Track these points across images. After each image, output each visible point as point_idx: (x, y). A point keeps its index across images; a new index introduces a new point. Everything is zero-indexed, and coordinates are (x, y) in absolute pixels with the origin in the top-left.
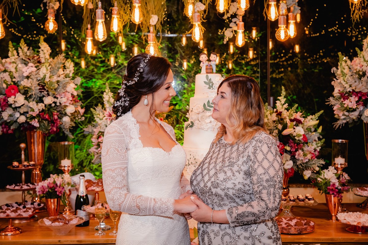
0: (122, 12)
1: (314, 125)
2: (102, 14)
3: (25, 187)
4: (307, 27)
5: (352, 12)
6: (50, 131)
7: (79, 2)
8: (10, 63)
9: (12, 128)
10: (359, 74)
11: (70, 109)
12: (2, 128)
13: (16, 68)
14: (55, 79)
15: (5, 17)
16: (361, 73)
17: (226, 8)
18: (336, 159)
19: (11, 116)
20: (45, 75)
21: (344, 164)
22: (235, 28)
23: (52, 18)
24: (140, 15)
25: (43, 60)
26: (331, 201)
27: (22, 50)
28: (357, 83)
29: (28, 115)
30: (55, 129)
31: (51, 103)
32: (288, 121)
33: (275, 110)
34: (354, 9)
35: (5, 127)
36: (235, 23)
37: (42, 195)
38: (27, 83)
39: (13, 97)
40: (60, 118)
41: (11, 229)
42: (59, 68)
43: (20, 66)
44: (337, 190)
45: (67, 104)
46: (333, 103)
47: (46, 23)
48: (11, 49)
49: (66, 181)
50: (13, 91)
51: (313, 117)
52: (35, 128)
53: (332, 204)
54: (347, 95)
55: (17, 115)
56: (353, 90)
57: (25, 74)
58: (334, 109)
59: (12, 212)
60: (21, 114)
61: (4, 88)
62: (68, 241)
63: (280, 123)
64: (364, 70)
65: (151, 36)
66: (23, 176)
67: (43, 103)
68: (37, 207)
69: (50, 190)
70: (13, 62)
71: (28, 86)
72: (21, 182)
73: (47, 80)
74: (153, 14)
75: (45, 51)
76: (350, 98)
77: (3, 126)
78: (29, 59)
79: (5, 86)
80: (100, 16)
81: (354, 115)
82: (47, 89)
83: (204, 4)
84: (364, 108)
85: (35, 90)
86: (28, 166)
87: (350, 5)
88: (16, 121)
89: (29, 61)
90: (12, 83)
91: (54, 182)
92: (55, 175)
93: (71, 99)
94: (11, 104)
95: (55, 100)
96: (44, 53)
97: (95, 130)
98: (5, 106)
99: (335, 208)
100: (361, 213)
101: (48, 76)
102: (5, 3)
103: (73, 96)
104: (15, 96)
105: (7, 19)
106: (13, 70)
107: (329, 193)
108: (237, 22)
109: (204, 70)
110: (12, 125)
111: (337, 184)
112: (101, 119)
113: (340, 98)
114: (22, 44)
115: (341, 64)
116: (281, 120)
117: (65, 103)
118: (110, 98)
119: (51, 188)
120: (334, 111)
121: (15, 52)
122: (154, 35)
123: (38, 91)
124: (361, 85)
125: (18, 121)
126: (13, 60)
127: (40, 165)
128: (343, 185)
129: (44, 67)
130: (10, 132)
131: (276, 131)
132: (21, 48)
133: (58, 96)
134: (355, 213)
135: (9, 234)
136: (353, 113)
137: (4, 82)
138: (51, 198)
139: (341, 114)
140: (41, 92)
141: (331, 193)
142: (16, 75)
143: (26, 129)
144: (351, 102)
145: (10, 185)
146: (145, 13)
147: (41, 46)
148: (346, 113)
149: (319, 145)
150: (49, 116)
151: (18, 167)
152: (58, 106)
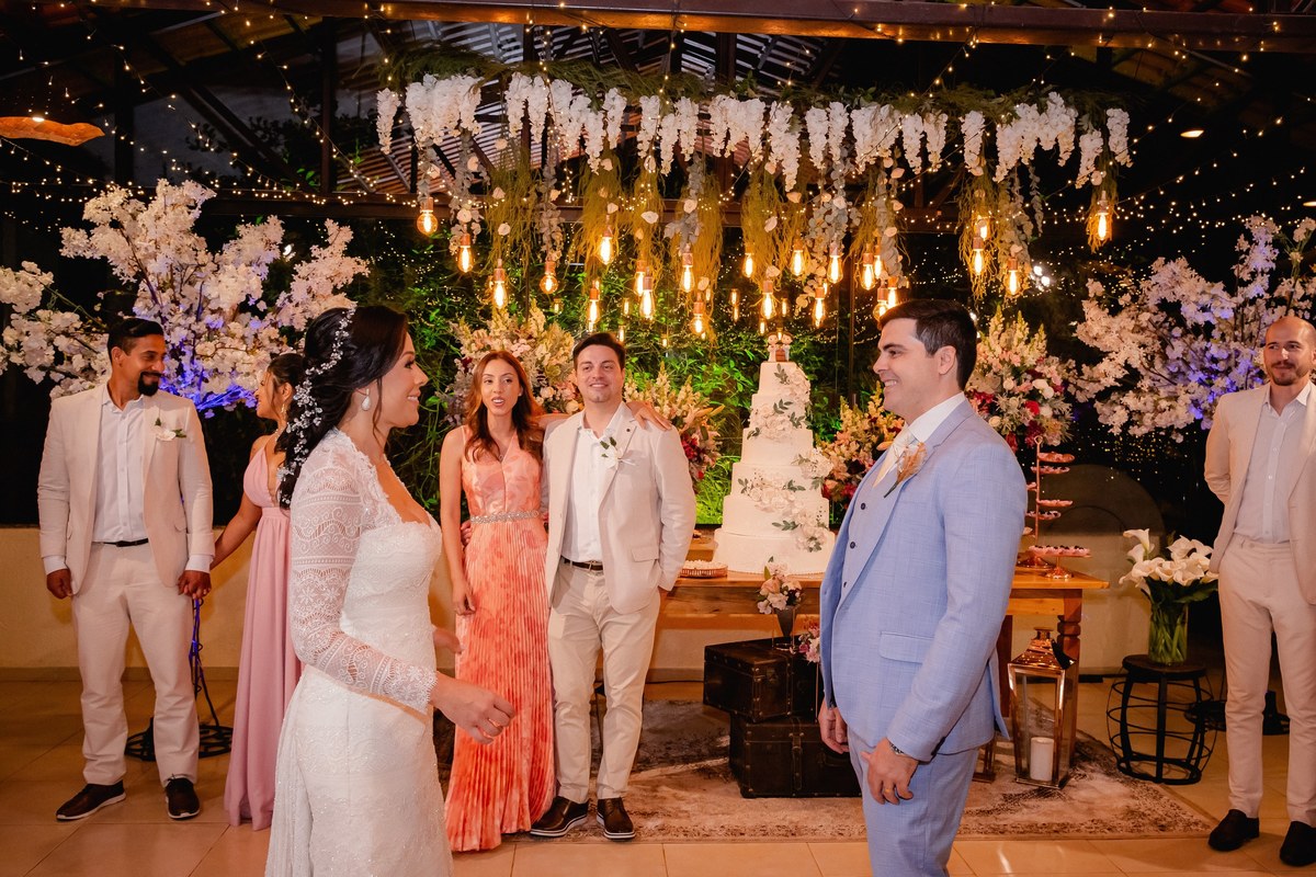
0: (650, 269)
14: (554, 362)
16: (985, 367)
22: (812, 294)
23: (551, 274)
25: (535, 335)
32: (885, 431)
33: (867, 415)
63: (875, 434)
73: (546, 363)
74: (704, 275)
75: (539, 321)
82: (545, 376)
83: (778, 267)
87: (971, 275)
101: (547, 357)
109: (772, 357)
116: (874, 429)
123: (536, 380)
124: (984, 382)
131: (869, 445)
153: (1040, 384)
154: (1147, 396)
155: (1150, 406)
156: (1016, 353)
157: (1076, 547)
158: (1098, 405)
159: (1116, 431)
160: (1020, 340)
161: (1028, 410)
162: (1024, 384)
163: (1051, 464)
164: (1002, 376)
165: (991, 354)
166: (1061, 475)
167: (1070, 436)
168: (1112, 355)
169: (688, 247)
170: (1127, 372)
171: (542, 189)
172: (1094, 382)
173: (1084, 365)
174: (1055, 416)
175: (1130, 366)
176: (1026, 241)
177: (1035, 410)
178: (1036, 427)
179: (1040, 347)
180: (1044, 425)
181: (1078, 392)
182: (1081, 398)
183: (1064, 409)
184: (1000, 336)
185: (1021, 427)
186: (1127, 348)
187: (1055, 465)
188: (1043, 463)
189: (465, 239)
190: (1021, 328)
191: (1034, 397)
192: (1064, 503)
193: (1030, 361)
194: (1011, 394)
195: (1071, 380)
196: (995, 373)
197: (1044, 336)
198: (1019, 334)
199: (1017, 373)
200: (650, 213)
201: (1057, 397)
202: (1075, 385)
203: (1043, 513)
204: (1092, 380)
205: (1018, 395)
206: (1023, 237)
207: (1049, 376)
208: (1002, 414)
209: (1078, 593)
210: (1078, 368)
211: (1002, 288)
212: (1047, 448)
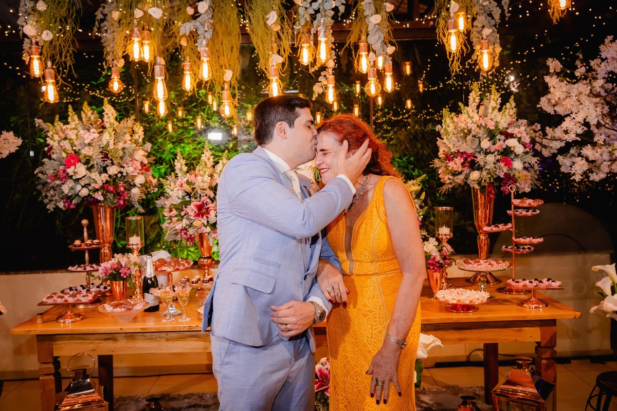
1: (416, 192)
2: (161, 70)
3: (88, 268)
4: (421, 80)
5: (450, 63)
6: (117, 205)
7: (140, 58)
8: (71, 129)
9: (74, 202)
10: (464, 133)
11: (140, 180)
12: (64, 202)
13: (77, 135)
14: (120, 145)
15: (59, 78)
16: (466, 131)
17: (311, 60)
18: (440, 229)
19: (72, 189)
20: (109, 142)
21: (449, 235)
22: (325, 82)
23: (116, 77)
24: (209, 70)
25: (107, 125)
26: (433, 277)
27: (86, 115)
28: (460, 142)
29: (90, 188)
30: (122, 202)
31: (117, 173)
34: (452, 59)
35: (67, 202)
36: (325, 76)
37: (105, 277)
38: (88, 152)
39: (73, 167)
40: (129, 190)
41: (70, 315)
42: (125, 133)
43: (82, 132)
44: (438, 265)
45: (135, 174)
46: (438, 166)
47: (110, 83)
48: (70, 114)
49: (133, 261)
50: (72, 161)
51: (414, 182)
52: (99, 201)
53: (433, 280)
54: (452, 156)
55: (79, 187)
56: (458, 151)
57: (87, 142)
58: (439, 172)
59: (71, 296)
60: (83, 187)
61: (63, 158)
62: (130, 329)
64: (469, 128)
65: (226, 94)
66: (87, 256)
67: (107, 172)
68: (102, 290)
69: (114, 272)
70: (74, 128)
71: (90, 154)
72: (84, 263)
73: (111, 147)
74: (226, 69)
75: (110, 115)
76: (455, 159)
77: (65, 200)
78: (91, 124)
79: (64, 155)
80: (159, 74)
81: (459, 179)
82: (111, 158)
83: (282, 56)
84: (470, 171)
85: (97, 160)
86: (91, 245)
87: (448, 54)
88: (77, 195)
89: (91, 126)
90: (73, 152)
91: (119, 262)
92: (120, 254)
93: (140, 168)
94: (72, 176)
95: (122, 169)
96: (109, 117)
97: (166, 202)
98: (65, 177)
99: (437, 284)
100: (464, 290)
101: (112, 142)
102: (58, 63)
103: (142, 164)
104: (75, 166)
105: (61, 80)
106: (73, 137)
107: (429, 268)
108: (327, 76)
110: (73, 199)
111: (438, 258)
112: (172, 190)
113: (445, 160)
114: (86, 107)
115: (445, 121)
117: (132, 172)
118: (182, 165)
119: (115, 269)
120: (439, 174)
121: (76, 117)
122: (229, 92)
124: (465, 144)
125: (80, 194)
126: (74, 126)
127: (109, 243)
128: (444, 258)
129: (107, 132)
130: (72, 206)
132: (84, 112)
133: (124, 165)
134: (457, 289)
135: (68, 321)
136: (458, 177)
137: (64, 151)
138: (116, 281)
139: (446, 178)
140: (104, 161)
141: (431, 267)
142: (76, 143)
143: (89, 203)
144: (456, 164)
145: (72, 266)
146: (218, 67)
147: (105, 109)
148: (451, 177)
149: (421, 214)
150: (114, 188)
151: (80, 246)
152: (125, 176)
153: (512, 142)
154: (604, 148)
155: (606, 157)
156: (491, 119)
157: (548, 280)
158: (560, 158)
159: (578, 178)
160: (494, 109)
161: (502, 164)
162: (498, 144)
163: (524, 208)
164: (479, 138)
165: (469, 121)
166: (533, 216)
167: (538, 183)
168: (573, 116)
169: (204, 42)
170: (586, 129)
171: (106, 11)
172: (557, 140)
173: (547, 128)
174: (525, 168)
175: (588, 123)
176: (495, 26)
177: (508, 164)
178: (510, 178)
179: (511, 113)
180: (516, 176)
181: (543, 149)
182: (546, 153)
183: (533, 162)
184: (478, 107)
185: (498, 179)
186: (585, 109)
187: (527, 209)
188: (517, 207)
189: (34, 50)
190: (494, 99)
191: (507, 153)
192: (536, 241)
193: (503, 125)
194: (487, 153)
195: (537, 139)
196: (474, 136)
197: (514, 105)
198: (493, 104)
199: (492, 135)
200: (154, 9)
201: (527, 153)
202: (541, 144)
203: (518, 248)
204: (554, 139)
205: (494, 152)
206: (493, 22)
207: (519, 136)
208: (482, 168)
209: (552, 322)
210: (543, 130)
211: (477, 67)
212: (519, 196)
